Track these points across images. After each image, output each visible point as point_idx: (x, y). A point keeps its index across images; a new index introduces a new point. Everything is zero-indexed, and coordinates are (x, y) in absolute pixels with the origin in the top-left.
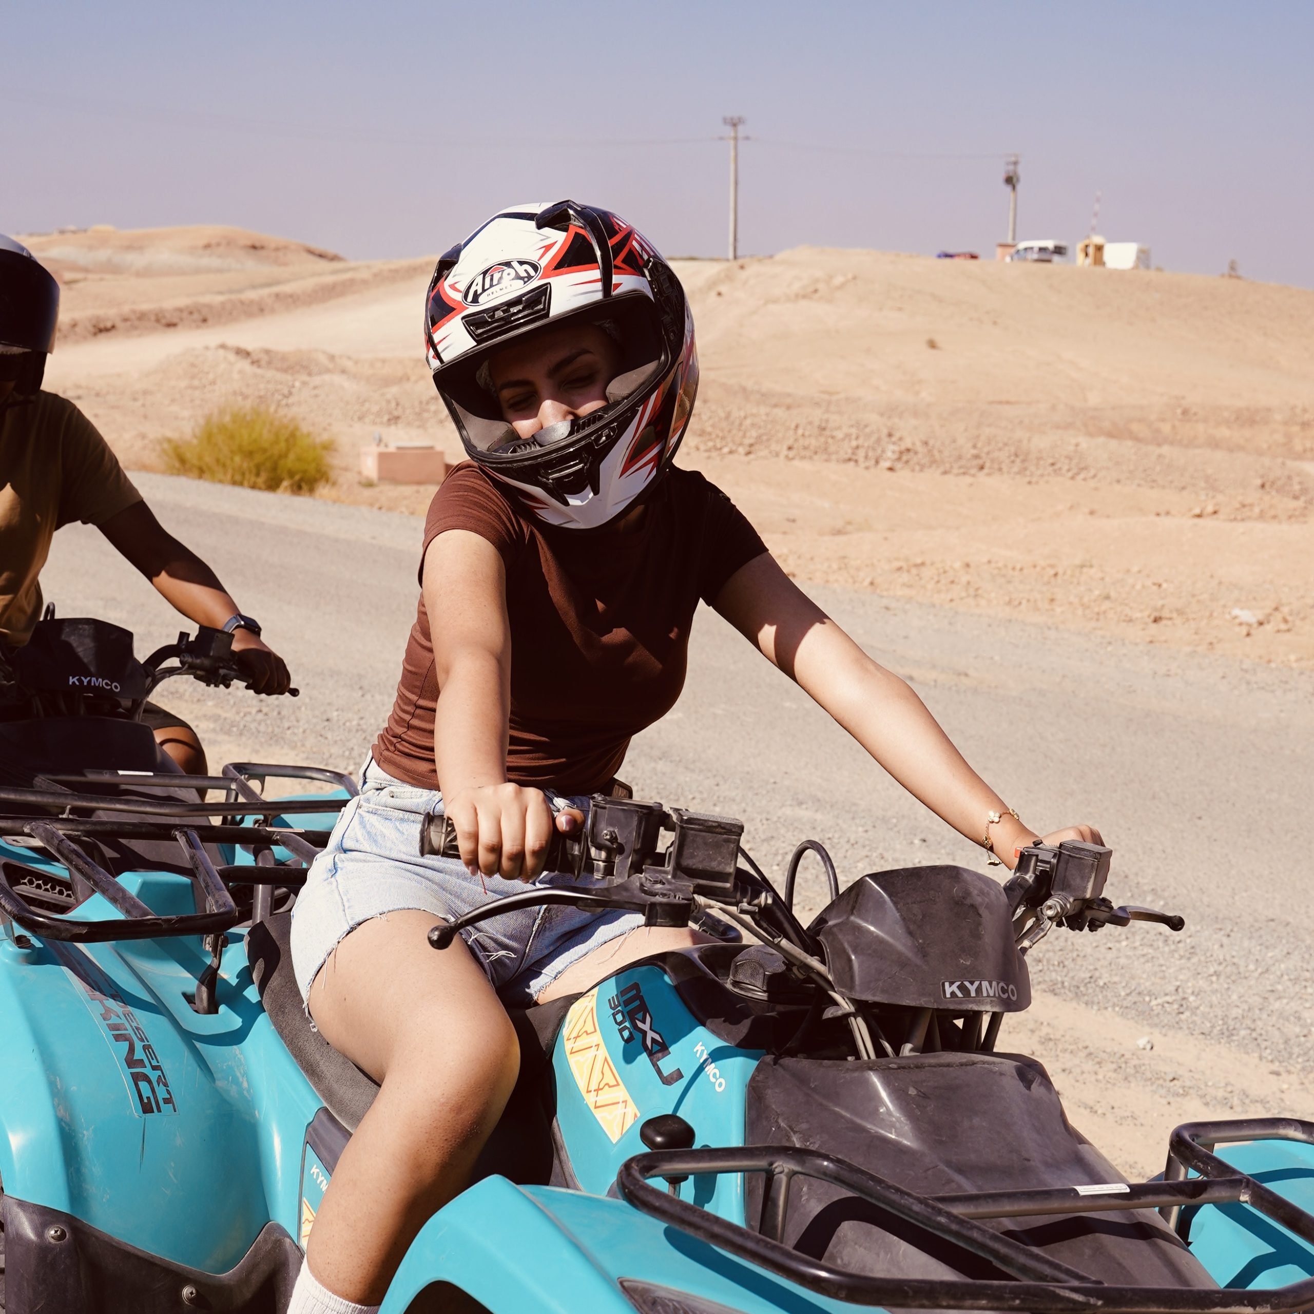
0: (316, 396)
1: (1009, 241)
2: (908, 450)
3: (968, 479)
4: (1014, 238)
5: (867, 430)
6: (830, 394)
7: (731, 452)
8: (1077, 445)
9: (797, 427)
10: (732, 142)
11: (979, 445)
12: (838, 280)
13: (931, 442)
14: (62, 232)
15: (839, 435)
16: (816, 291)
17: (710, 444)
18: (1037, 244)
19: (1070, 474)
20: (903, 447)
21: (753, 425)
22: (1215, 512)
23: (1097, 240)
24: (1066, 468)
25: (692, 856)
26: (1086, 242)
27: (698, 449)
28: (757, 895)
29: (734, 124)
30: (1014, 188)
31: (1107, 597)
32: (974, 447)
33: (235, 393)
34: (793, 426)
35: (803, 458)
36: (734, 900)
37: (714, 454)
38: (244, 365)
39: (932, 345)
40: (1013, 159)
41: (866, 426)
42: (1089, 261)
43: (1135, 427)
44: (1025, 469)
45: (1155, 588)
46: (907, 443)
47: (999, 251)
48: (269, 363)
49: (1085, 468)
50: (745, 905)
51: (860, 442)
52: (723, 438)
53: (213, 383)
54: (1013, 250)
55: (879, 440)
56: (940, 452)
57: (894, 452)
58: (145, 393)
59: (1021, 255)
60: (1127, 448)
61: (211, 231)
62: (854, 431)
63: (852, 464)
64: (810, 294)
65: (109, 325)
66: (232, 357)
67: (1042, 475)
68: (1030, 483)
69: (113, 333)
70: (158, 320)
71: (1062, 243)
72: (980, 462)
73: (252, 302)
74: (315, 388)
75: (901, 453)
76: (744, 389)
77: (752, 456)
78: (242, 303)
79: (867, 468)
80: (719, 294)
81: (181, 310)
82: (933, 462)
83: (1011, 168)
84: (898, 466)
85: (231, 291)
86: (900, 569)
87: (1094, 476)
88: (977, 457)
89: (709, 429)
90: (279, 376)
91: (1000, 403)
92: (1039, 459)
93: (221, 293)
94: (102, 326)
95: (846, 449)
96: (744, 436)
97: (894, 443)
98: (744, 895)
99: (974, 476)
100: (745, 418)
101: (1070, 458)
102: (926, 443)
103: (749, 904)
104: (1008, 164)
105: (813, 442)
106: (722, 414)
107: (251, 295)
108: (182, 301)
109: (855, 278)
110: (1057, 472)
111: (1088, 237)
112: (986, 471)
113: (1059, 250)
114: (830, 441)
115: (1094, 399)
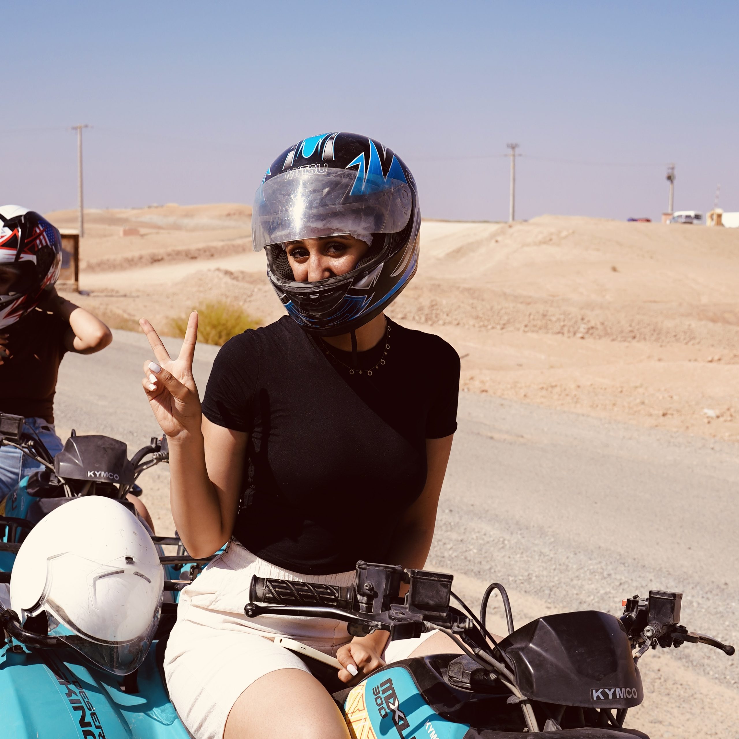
0: (266, 296)
1: (670, 211)
2: (592, 328)
3: (626, 344)
4: (672, 210)
5: (570, 316)
6: (554, 296)
7: (493, 328)
8: (689, 325)
9: (530, 314)
10: (512, 158)
11: (634, 324)
12: (564, 234)
13: (606, 323)
14: (150, 207)
15: (554, 319)
16: (551, 240)
17: (481, 324)
18: (685, 213)
19: (685, 341)
20: (590, 325)
21: (506, 313)
22: (719, 360)
23: (719, 211)
24: (682, 338)
25: (3, 428)
26: (712, 212)
27: (474, 326)
28: (28, 441)
29: (513, 147)
30: (672, 182)
31: (643, 403)
32: (631, 326)
33: (222, 295)
34: (528, 313)
35: (533, 331)
36: (19, 443)
37: (483, 329)
38: (227, 279)
39: (614, 269)
40: (671, 166)
41: (569, 314)
42: (714, 222)
43: (727, 315)
44: (659, 338)
45: (669, 399)
46: (592, 324)
47: (663, 217)
48: (243, 278)
49: (694, 338)
50: (23, 445)
51: (566, 323)
52: (489, 320)
53: (211, 289)
54: (671, 217)
55: (576, 322)
56: (611, 328)
57: (584, 329)
58: (174, 294)
59: (675, 220)
60: (718, 327)
61: (231, 207)
62: (562, 317)
63: (560, 335)
64: (548, 241)
65: (160, 257)
66: (221, 275)
67: (668, 342)
68: (661, 346)
69: (161, 262)
70: (187, 255)
71: (699, 213)
72: (633, 334)
73: (239, 246)
74: (265, 292)
75: (589, 329)
76: (505, 294)
77: (504, 331)
78: (233, 246)
79: (569, 337)
80: (497, 241)
81: (199, 250)
82: (607, 334)
83: (670, 171)
84: (586, 336)
85: (229, 240)
86: (542, 388)
87: (699, 343)
88: (632, 331)
89: (481, 315)
90: (247, 285)
91: (651, 302)
92: (668, 333)
93: (223, 241)
94: (156, 258)
95: (557, 327)
96: (500, 319)
97: (585, 324)
98: (23, 441)
99: (629, 342)
100: (501, 309)
101: (685, 333)
102: (603, 324)
103: (25, 444)
104: (669, 168)
105: (539, 323)
106: (488, 307)
107: (239, 242)
108: (201, 245)
109: (573, 233)
110: (678, 340)
111: (713, 209)
112: (636, 339)
113: (697, 217)
114: (549, 322)
115: (704, 300)
